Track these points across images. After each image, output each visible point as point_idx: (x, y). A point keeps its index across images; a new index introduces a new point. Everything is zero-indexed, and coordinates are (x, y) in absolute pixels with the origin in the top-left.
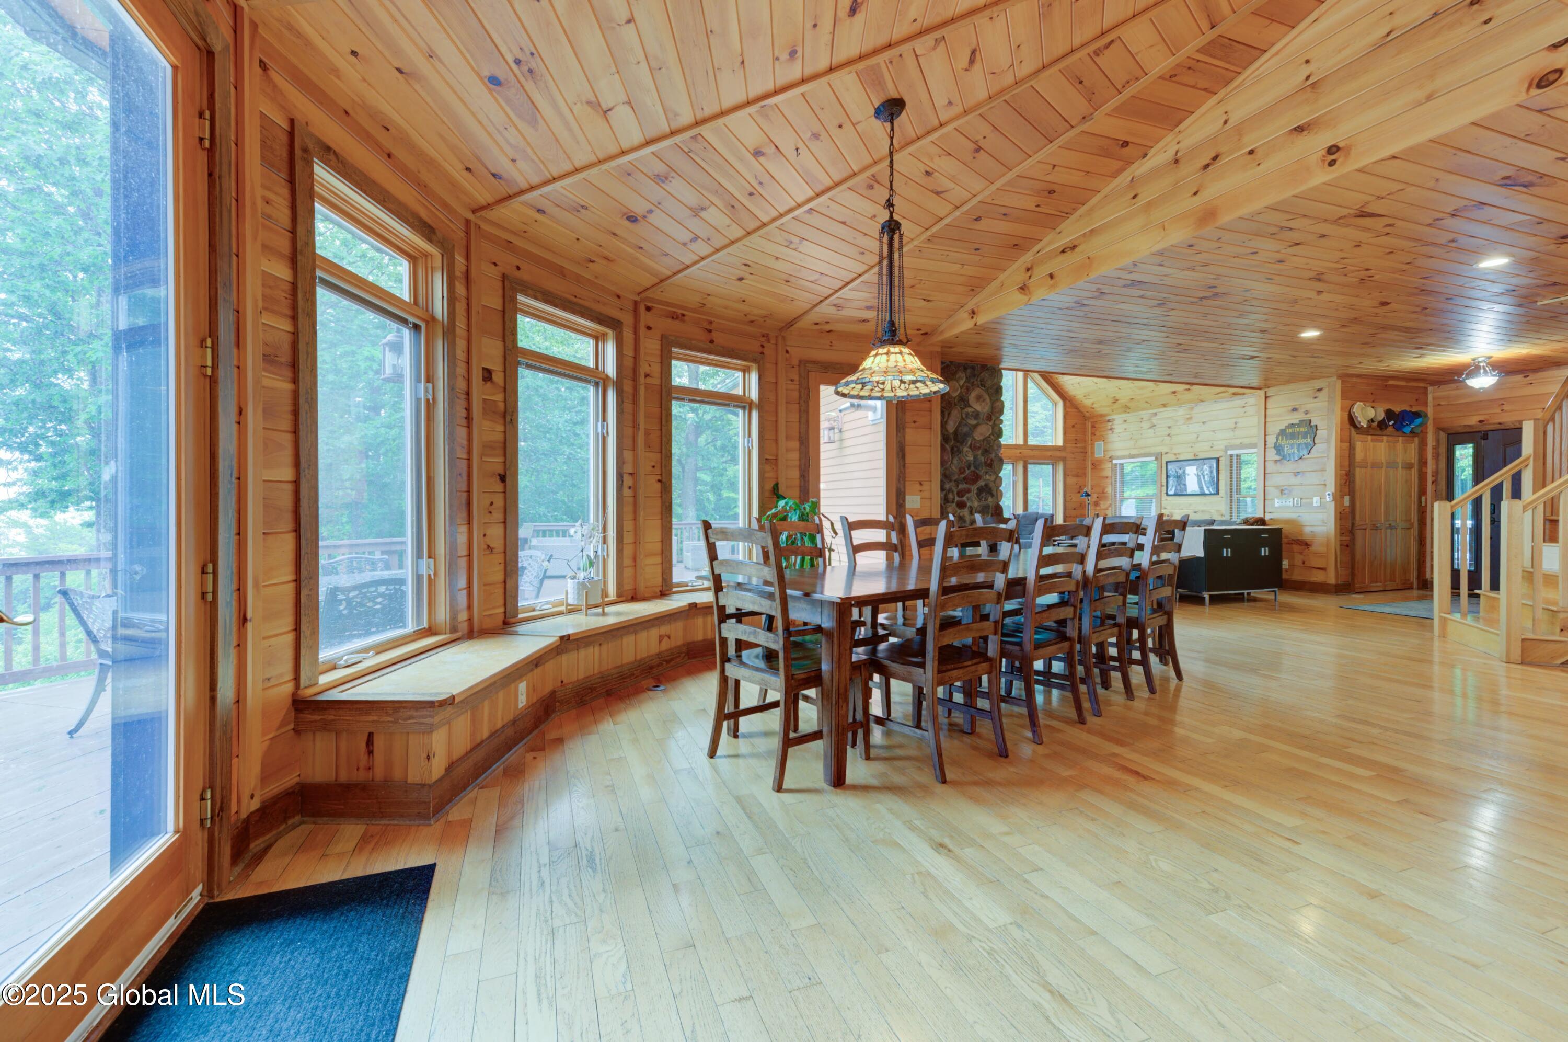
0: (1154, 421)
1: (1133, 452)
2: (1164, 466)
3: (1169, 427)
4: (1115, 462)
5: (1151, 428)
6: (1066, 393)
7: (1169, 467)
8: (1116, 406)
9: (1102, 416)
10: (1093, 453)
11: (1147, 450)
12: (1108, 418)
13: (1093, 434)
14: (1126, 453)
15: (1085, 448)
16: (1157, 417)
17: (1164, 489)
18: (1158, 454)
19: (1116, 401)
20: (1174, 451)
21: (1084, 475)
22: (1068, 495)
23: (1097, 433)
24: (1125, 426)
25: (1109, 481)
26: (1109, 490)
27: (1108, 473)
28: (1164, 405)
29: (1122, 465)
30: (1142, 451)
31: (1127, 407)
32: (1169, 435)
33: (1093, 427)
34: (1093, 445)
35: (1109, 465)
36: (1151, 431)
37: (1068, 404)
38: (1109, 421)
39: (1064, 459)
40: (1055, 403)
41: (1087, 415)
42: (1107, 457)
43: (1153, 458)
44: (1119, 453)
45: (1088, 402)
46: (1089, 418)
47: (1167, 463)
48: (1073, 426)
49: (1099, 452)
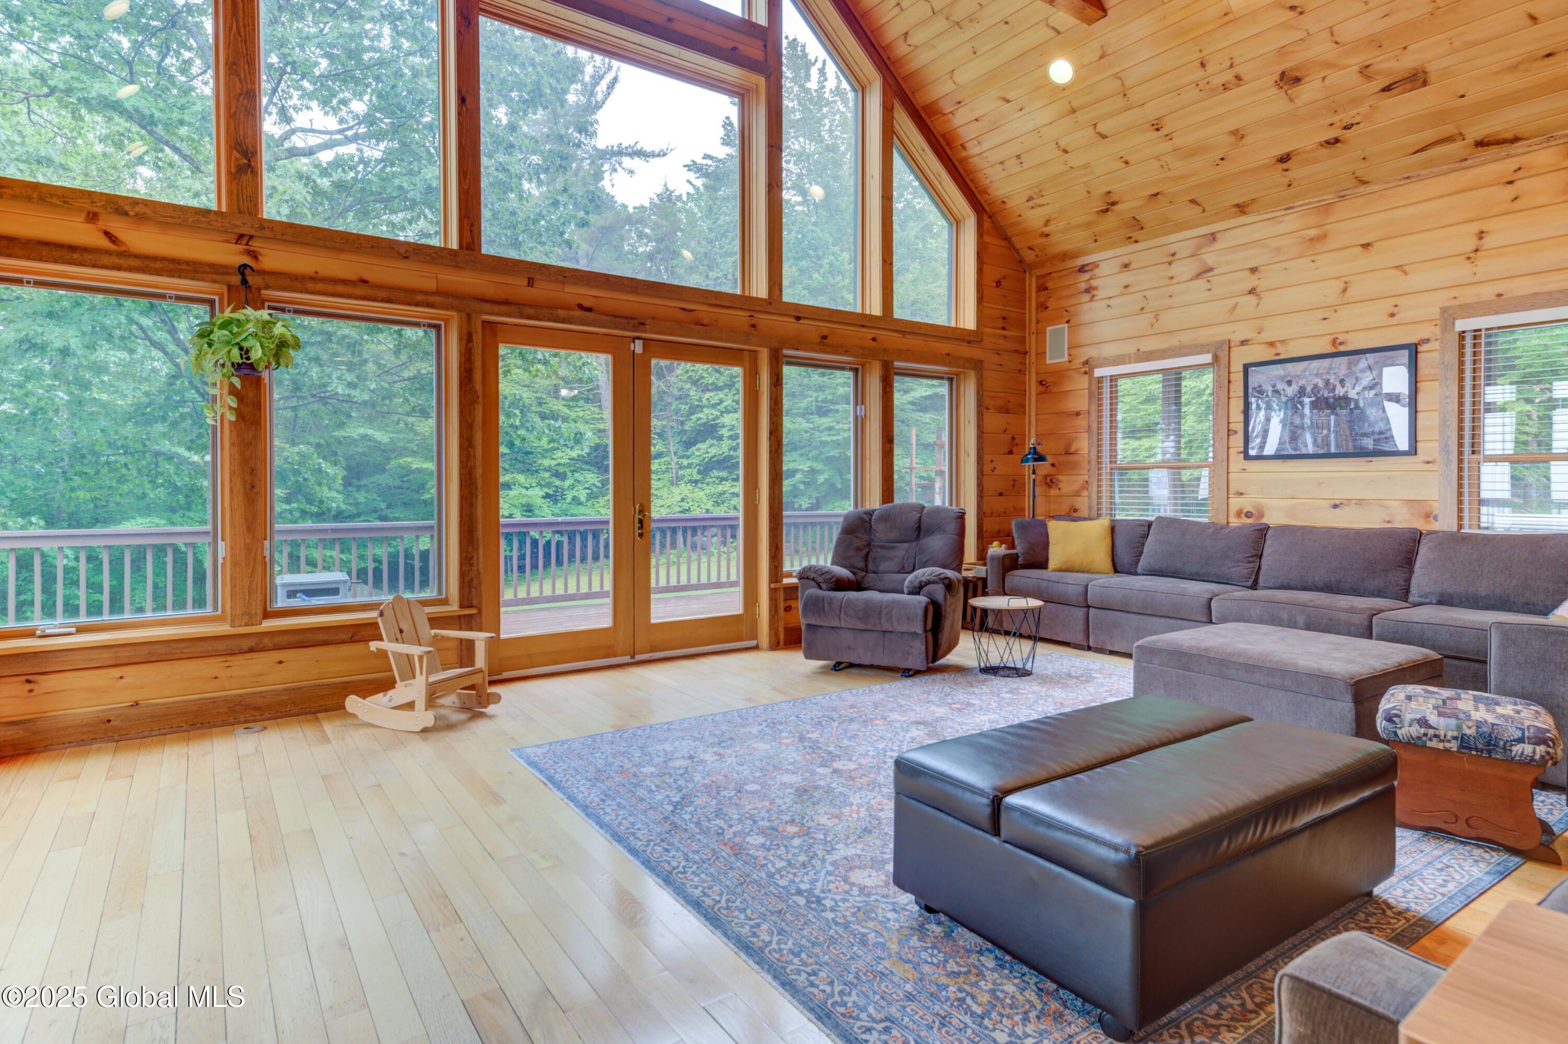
0: (1209, 258)
1: (1148, 345)
2: (1238, 378)
3: (1254, 270)
4: (1098, 372)
5: (1198, 276)
6: (984, 192)
7: (1254, 380)
8: (1111, 220)
9: (1065, 256)
10: (1041, 354)
11: (1187, 338)
12: (1080, 262)
13: (1043, 307)
14: (1129, 348)
15: (1022, 340)
16: (1216, 246)
17: (1237, 441)
18: (1220, 344)
19: (1109, 205)
20: (1267, 336)
21: (1021, 409)
22: (988, 458)
23: (1051, 304)
24: (1126, 278)
25: (1082, 422)
26: (1083, 444)
27: (1080, 402)
28: (1242, 209)
29: (1114, 379)
30: (1173, 341)
31: (1137, 224)
32: (1252, 291)
33: (1042, 288)
34: (1041, 333)
35: (1082, 383)
36: (1201, 283)
37: (987, 224)
38: (1082, 269)
39: (978, 366)
40: (956, 222)
41: (1029, 256)
42: (1077, 363)
43: (1207, 358)
44: (1109, 351)
45: (1034, 218)
46: (1032, 266)
47: (1246, 367)
48: (998, 283)
49: (1055, 357)
